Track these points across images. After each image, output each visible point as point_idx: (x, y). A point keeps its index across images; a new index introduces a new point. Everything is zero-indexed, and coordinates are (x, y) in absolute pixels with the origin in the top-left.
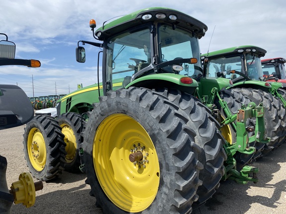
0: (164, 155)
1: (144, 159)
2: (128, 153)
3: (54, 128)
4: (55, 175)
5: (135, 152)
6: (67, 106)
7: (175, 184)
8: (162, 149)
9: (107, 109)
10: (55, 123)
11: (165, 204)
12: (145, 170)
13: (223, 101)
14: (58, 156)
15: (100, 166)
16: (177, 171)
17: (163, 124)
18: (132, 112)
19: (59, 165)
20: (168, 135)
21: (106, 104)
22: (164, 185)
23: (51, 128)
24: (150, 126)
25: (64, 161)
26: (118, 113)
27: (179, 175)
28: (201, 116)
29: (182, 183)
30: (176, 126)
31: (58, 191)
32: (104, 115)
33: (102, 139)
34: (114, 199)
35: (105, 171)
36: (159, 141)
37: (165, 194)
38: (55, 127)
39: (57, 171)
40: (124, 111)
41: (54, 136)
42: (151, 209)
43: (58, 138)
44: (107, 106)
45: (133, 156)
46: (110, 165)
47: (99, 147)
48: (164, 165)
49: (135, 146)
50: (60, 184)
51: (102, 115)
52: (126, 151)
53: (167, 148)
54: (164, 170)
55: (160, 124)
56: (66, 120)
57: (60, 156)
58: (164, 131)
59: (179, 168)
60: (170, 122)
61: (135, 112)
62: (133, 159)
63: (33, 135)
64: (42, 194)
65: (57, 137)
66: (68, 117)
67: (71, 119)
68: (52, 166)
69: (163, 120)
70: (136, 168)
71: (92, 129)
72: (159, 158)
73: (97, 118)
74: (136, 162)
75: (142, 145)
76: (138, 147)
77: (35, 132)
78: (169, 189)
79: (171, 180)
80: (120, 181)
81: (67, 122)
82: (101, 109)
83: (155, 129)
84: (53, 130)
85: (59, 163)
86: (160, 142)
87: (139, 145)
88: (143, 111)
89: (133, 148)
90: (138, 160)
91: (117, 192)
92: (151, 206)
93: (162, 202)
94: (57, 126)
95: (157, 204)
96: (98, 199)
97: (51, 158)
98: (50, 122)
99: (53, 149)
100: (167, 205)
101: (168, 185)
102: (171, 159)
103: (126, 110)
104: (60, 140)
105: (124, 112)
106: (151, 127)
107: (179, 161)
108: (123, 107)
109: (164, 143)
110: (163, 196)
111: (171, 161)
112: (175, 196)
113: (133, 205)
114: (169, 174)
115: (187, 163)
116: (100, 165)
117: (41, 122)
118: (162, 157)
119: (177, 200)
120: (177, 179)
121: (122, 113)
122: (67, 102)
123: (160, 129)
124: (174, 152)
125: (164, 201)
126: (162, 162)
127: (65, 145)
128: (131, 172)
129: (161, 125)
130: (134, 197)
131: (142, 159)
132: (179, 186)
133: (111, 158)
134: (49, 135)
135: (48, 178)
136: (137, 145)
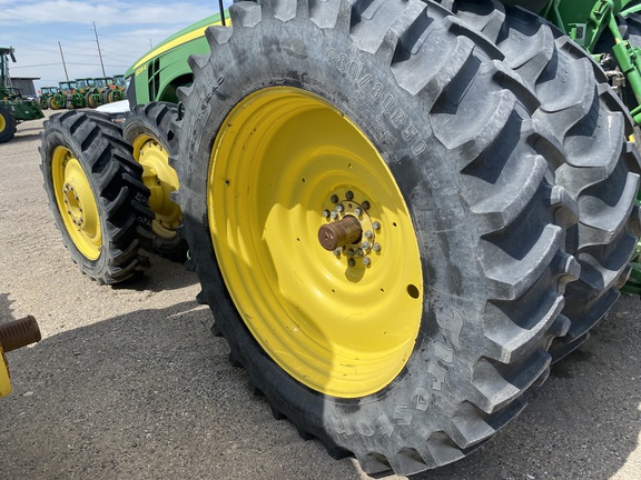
0: (445, 239)
1: (364, 239)
2: (315, 221)
3: (109, 147)
4: (132, 271)
5: (337, 217)
6: (151, 84)
7: (481, 340)
8: (436, 217)
9: (236, 73)
10: (110, 133)
11: (437, 394)
12: (368, 272)
13: (628, 47)
14: (130, 223)
15: (235, 258)
16: (493, 296)
17: (445, 118)
18: (322, 77)
19: (138, 247)
20: (465, 164)
21: (230, 55)
22: (438, 337)
23: (99, 145)
24: (392, 129)
25: (149, 236)
26: (273, 84)
27: (498, 311)
28: (576, 88)
29: (509, 337)
30: (500, 125)
31: (140, 312)
32: (229, 96)
33: (232, 177)
34: (276, 351)
35: (249, 269)
36: (425, 184)
37: (440, 363)
38: (113, 144)
39: (135, 262)
40: (294, 74)
41: (112, 168)
42: (389, 400)
43: (124, 175)
44: (234, 63)
45: (329, 231)
46: (263, 253)
47: (225, 203)
48: (441, 272)
49: (335, 199)
50: (146, 292)
51: (222, 97)
52: (311, 214)
53: (459, 213)
54: (441, 289)
55: (434, 119)
56: (147, 124)
57: (136, 224)
58: (449, 147)
59: (502, 288)
60: (477, 109)
61: (335, 74)
62: (329, 240)
63: (64, 165)
64: (99, 320)
65: (121, 170)
66: (150, 114)
67: (159, 121)
68: (117, 248)
69: (446, 100)
70: (341, 264)
71: (197, 147)
72: (423, 248)
73: (209, 109)
74: (340, 249)
75: (359, 199)
76: (346, 204)
77: (66, 159)
78: (456, 352)
79: (468, 325)
80: (295, 299)
81: (149, 131)
82: (215, 75)
83: (412, 138)
84: (107, 152)
85: (136, 241)
86: (429, 191)
87: (350, 196)
88: (367, 69)
89: (330, 205)
90: (348, 243)
91: (286, 329)
92: (388, 388)
93: (427, 386)
94: (117, 141)
95: (410, 387)
96: (234, 345)
97: (111, 228)
98: (97, 129)
99: (113, 204)
100: (445, 399)
101: (455, 340)
102: (472, 252)
103: (300, 70)
104: (130, 179)
105: (295, 80)
106: (397, 133)
107: (505, 262)
108: (287, 60)
109: (448, 192)
110: (432, 368)
111: (472, 259)
112: (479, 375)
113: (333, 373)
114: (460, 303)
115: (536, 270)
116: (233, 254)
117: (72, 130)
118: (436, 244)
119: (484, 389)
120: (489, 324)
121: (287, 83)
122: (150, 75)
123: (433, 140)
124: (487, 229)
125: (437, 386)
126: (433, 262)
127: (147, 193)
128: (329, 277)
129: (440, 125)
130: (337, 348)
131: (360, 239)
132: (497, 348)
133: (266, 235)
134: (97, 167)
135: (115, 278)
136: (342, 197)
